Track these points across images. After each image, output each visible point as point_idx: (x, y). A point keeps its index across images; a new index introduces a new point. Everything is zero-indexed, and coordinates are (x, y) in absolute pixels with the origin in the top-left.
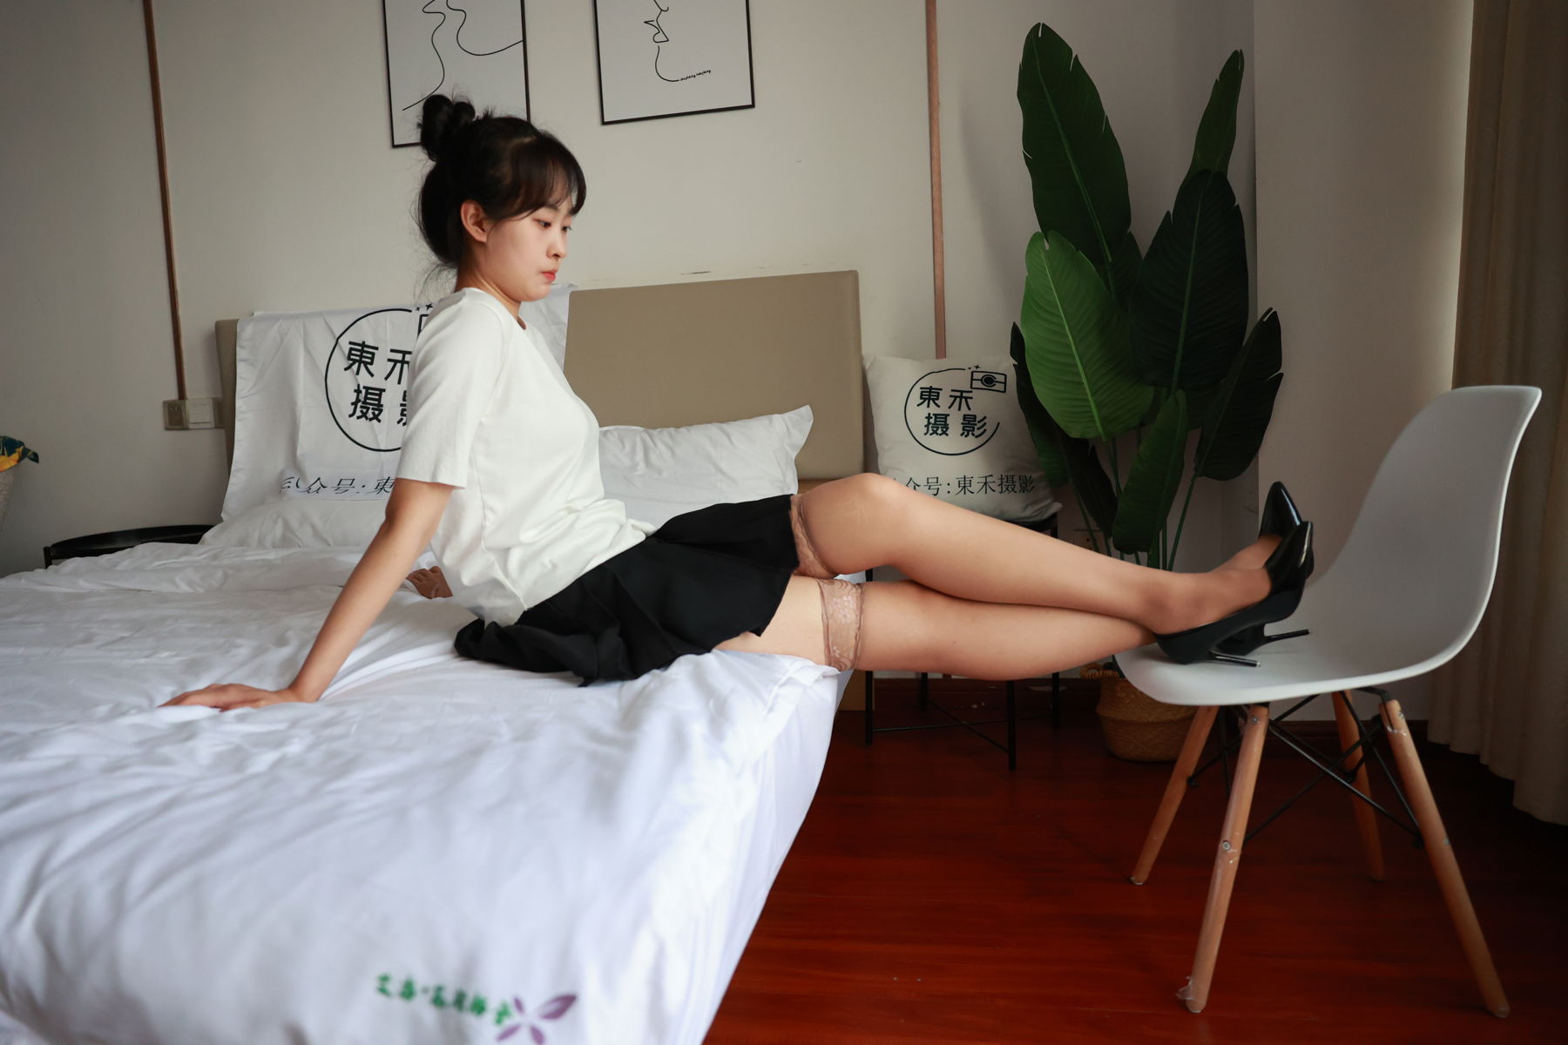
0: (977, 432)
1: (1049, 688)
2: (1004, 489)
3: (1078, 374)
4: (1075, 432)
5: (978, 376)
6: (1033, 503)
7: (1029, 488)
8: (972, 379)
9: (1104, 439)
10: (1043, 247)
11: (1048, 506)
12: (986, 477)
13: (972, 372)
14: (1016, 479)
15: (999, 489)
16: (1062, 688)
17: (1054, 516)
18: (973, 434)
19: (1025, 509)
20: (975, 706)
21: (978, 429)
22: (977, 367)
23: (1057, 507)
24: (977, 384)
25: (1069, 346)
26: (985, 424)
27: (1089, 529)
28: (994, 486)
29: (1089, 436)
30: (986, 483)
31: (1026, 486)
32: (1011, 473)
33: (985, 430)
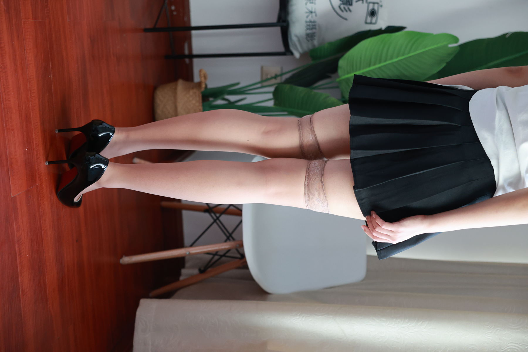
0: (342, 6)
1: (187, 52)
2: (309, 24)
3: (375, 64)
4: (342, 63)
5: (376, 7)
6: (299, 40)
7: (309, 39)
8: (374, 3)
9: (338, 80)
10: (450, 43)
11: (297, 49)
12: (315, 12)
13: (378, 3)
14: (314, 31)
15: (308, 20)
16: (187, 60)
17: (292, 54)
18: (341, 4)
19: (296, 36)
20: (173, 8)
21: (344, 8)
22: (381, 6)
23: (297, 55)
24: (371, 6)
25: (392, 58)
26: (346, 11)
27: (282, 75)
28: (310, 18)
29: (340, 71)
30: (311, 12)
31: (310, 37)
32: (317, 27)
33: (342, 11)
